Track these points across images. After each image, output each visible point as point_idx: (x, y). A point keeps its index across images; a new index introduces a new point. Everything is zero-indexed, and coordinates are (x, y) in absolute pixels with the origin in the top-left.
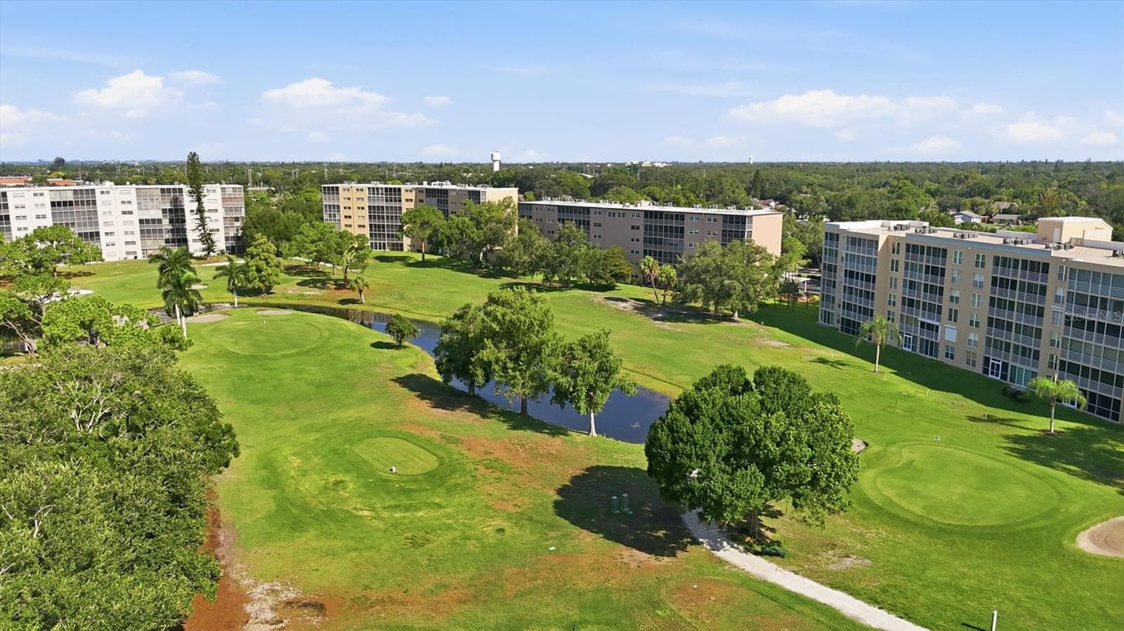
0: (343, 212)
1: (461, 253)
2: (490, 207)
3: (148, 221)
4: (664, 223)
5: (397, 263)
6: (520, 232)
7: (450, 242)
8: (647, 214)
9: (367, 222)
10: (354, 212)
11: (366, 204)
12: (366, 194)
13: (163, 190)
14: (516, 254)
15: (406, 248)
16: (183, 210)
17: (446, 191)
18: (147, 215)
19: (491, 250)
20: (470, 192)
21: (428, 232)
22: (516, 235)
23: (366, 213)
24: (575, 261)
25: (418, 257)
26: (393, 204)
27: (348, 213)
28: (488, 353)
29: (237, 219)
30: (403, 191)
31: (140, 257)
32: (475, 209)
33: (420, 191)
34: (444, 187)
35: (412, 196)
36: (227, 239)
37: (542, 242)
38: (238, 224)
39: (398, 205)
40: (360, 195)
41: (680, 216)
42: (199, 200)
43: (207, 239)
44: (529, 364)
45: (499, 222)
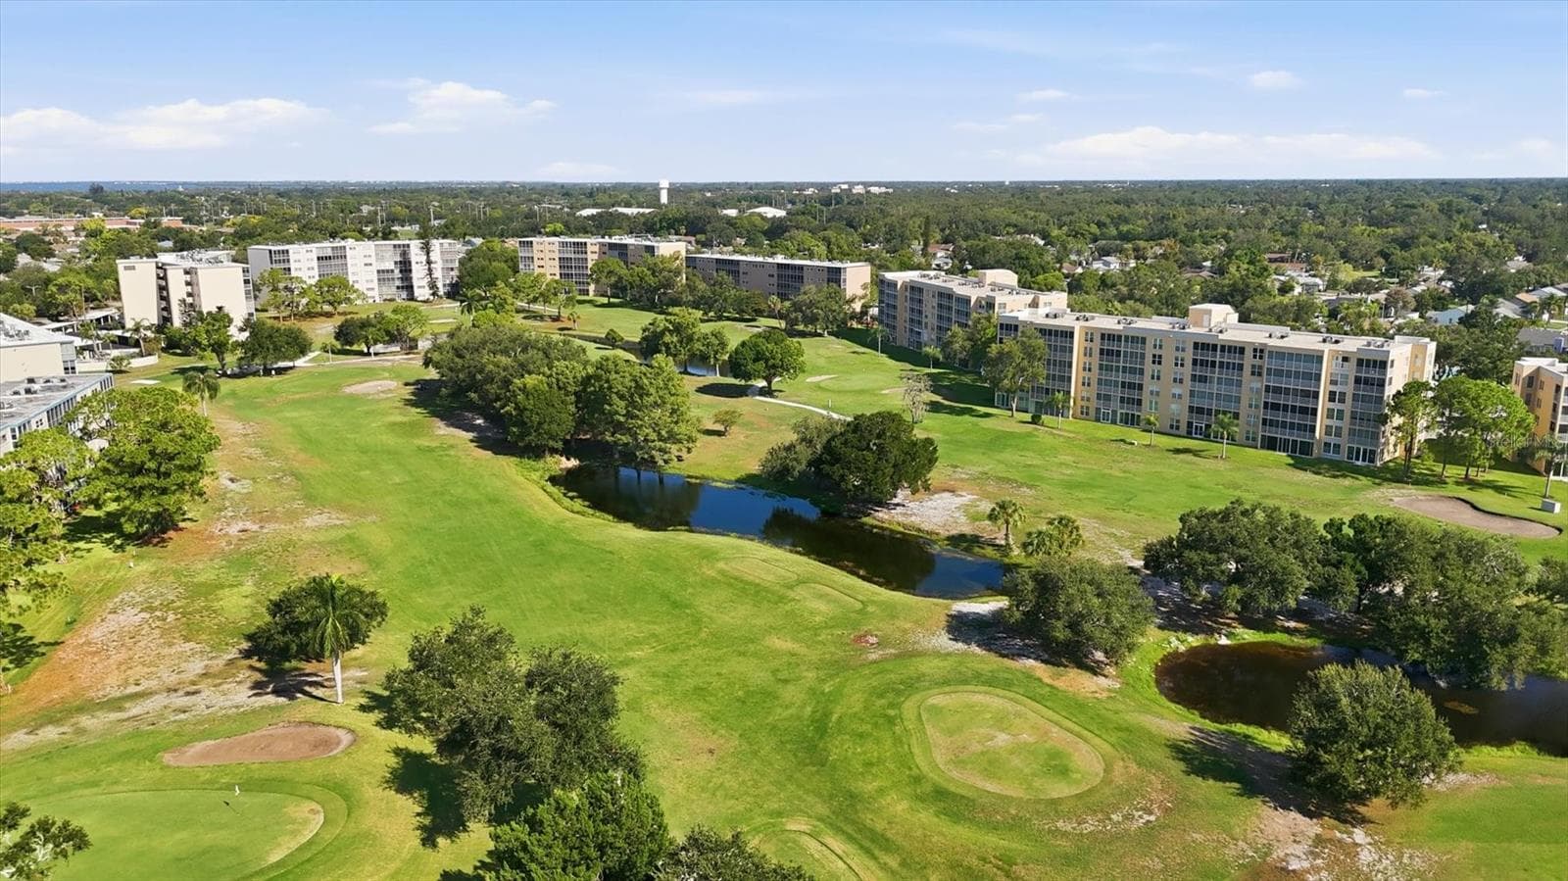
0: (537, 263)
1: (641, 296)
2: (663, 259)
3: (383, 271)
4: (790, 272)
5: (587, 305)
6: (687, 279)
7: (632, 287)
8: (780, 265)
9: (557, 271)
10: (547, 263)
11: (557, 256)
12: (556, 247)
13: (395, 246)
14: (684, 296)
15: (591, 293)
16: (410, 262)
17: (626, 245)
18: (383, 267)
19: (665, 293)
20: (647, 247)
21: (613, 279)
22: (684, 281)
23: (557, 263)
24: (725, 300)
25: (605, 300)
26: (580, 256)
27: (542, 263)
28: (667, 338)
29: (452, 269)
30: (589, 245)
31: (378, 301)
32: (650, 260)
33: (602, 245)
34: (624, 242)
35: (596, 248)
36: (444, 285)
37: (702, 286)
38: (452, 273)
39: (584, 256)
40: (551, 247)
41: (801, 268)
42: (428, 253)
43: (433, 286)
44: (687, 344)
45: (670, 271)
